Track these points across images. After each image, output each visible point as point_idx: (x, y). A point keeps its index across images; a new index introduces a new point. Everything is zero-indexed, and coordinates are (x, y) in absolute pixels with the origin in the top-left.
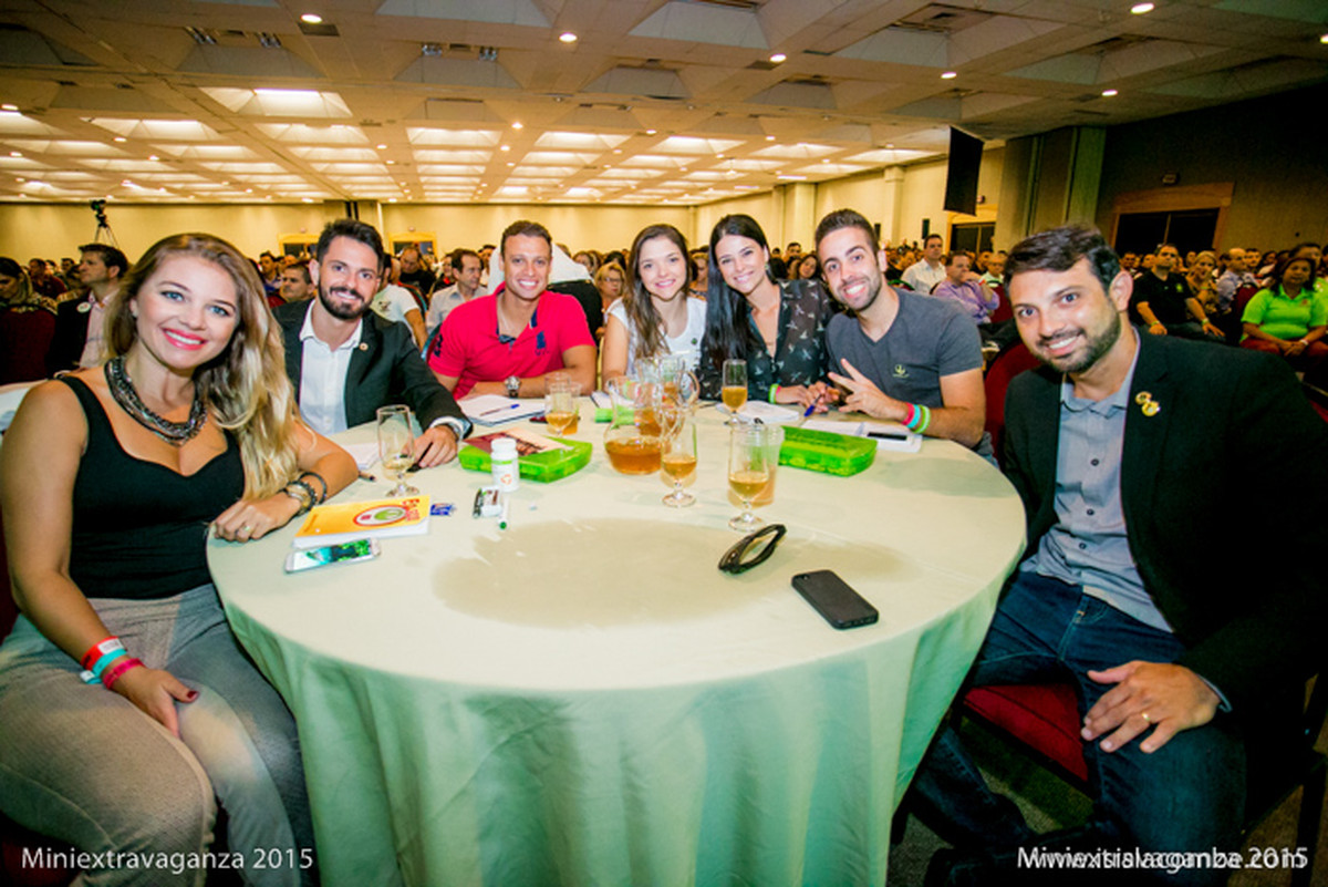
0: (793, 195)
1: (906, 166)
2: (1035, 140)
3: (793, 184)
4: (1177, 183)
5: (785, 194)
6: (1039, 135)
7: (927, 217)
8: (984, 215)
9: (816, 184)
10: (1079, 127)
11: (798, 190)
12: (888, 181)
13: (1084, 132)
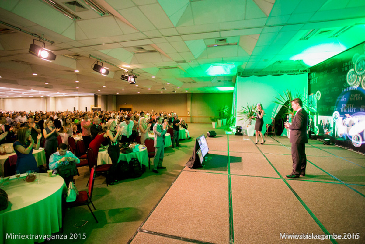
0: (49, 100)
1: (80, 96)
2: (106, 96)
3: (49, 97)
4: (126, 104)
5: (46, 99)
6: (107, 95)
7: (86, 106)
8: (99, 107)
9: (55, 97)
10: (113, 95)
11: (51, 98)
12: (76, 99)
13: (114, 96)
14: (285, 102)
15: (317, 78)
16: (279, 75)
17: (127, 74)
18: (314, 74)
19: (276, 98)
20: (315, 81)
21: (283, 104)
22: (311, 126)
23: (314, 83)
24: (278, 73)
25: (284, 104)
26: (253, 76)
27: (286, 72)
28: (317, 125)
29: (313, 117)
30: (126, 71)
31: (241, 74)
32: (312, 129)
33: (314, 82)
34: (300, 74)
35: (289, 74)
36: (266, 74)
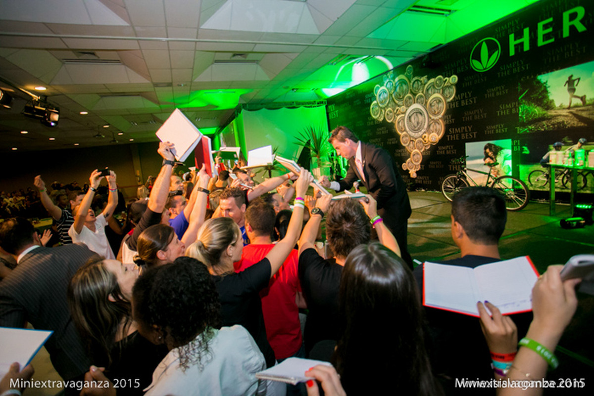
14: (306, 141)
15: (337, 111)
16: (294, 108)
17: (37, 105)
18: (333, 107)
19: (296, 138)
20: (335, 114)
21: (304, 144)
22: (337, 170)
23: (335, 117)
24: (293, 106)
25: (306, 145)
26: (264, 110)
27: (303, 104)
28: (344, 167)
29: (338, 158)
30: (36, 98)
31: (247, 106)
32: (338, 173)
33: (333, 116)
34: (318, 106)
35: (306, 107)
36: (279, 107)
